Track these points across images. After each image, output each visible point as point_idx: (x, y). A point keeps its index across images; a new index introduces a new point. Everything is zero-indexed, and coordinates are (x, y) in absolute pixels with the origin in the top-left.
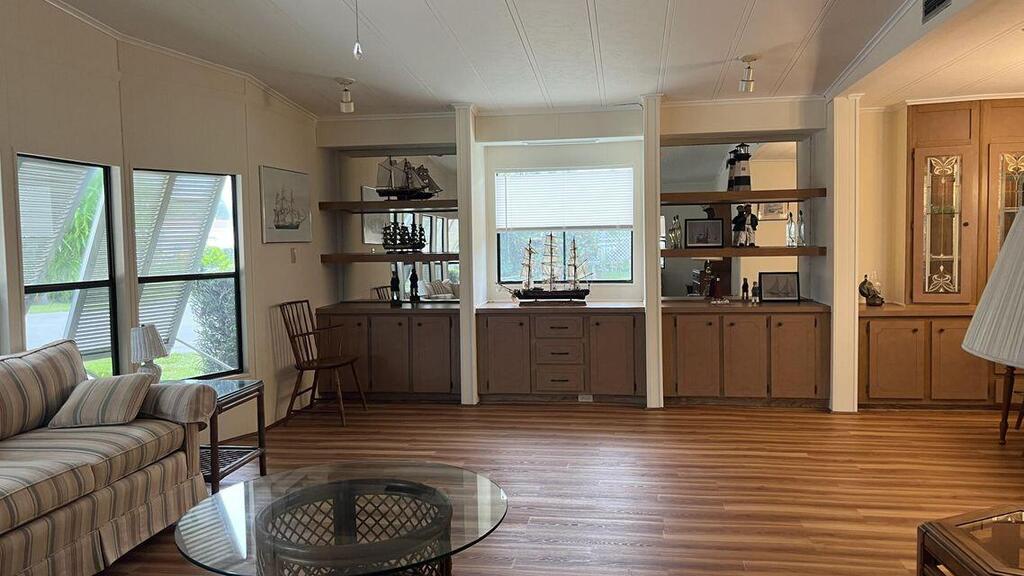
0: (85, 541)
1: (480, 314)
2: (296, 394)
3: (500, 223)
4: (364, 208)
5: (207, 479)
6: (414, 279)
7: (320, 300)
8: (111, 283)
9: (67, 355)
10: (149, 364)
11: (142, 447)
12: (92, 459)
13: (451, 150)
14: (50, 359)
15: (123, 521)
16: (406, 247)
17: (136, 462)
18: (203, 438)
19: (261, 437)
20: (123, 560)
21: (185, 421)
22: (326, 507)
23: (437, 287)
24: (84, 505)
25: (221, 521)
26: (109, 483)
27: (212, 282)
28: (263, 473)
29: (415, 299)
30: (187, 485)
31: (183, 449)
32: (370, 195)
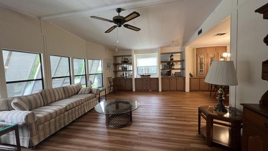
0: (83, 109)
1: (135, 79)
2: (110, 90)
3: (138, 66)
4: (119, 64)
5: (99, 101)
6: (126, 74)
7: (113, 77)
8: (86, 75)
9: (80, 85)
10: (91, 86)
11: (90, 97)
12: (83, 98)
13: (131, 56)
14: (78, 85)
15: (88, 107)
16: (125, 69)
17: (89, 99)
18: (98, 96)
19: (106, 96)
20: (88, 112)
21: (95, 93)
22: (115, 105)
23: (129, 75)
24: (82, 104)
25: (100, 107)
26: (86, 102)
27: (99, 75)
28: (106, 100)
29: (126, 77)
30: (96, 102)
31: (95, 97)
32: (120, 62)
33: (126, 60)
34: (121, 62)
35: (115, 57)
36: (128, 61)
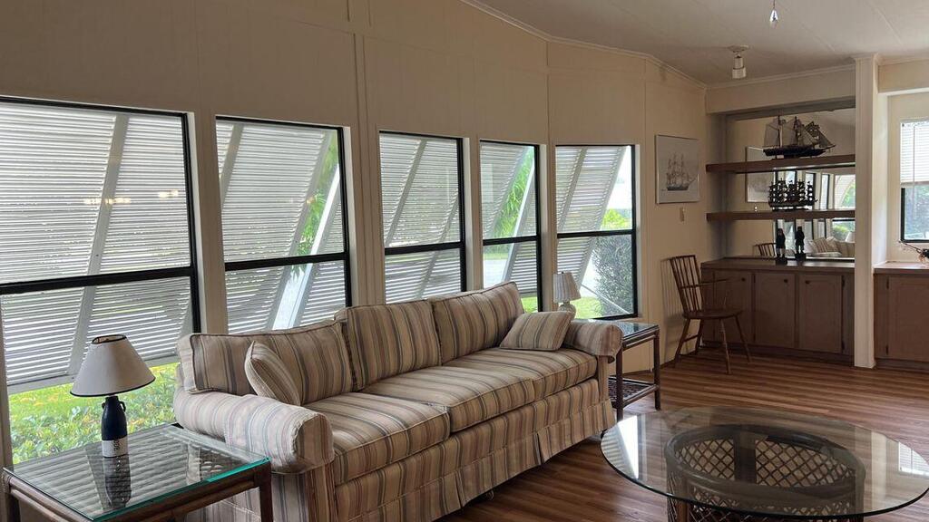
0: (528, 440)
2: (683, 340)
3: (906, 176)
4: (748, 168)
5: (614, 405)
7: (705, 257)
8: (538, 238)
9: (511, 293)
10: (567, 305)
11: (567, 371)
12: (533, 376)
14: (500, 296)
15: (554, 428)
16: (794, 203)
17: (560, 383)
18: (611, 369)
19: (656, 374)
20: (554, 459)
21: (597, 352)
22: (727, 446)
24: (528, 410)
25: (619, 445)
26: (544, 398)
27: (609, 238)
28: (658, 407)
30: (599, 407)
31: (596, 376)
32: (757, 154)
33: (808, 140)
34: (768, 153)
35: (724, 123)
36: (822, 141)
